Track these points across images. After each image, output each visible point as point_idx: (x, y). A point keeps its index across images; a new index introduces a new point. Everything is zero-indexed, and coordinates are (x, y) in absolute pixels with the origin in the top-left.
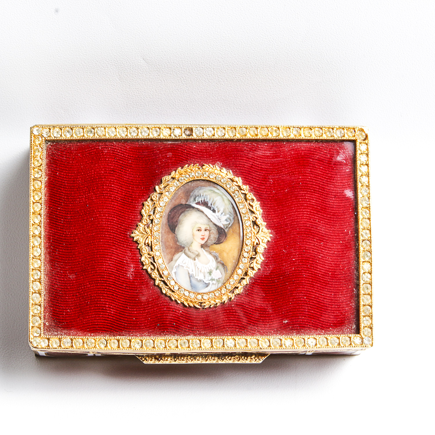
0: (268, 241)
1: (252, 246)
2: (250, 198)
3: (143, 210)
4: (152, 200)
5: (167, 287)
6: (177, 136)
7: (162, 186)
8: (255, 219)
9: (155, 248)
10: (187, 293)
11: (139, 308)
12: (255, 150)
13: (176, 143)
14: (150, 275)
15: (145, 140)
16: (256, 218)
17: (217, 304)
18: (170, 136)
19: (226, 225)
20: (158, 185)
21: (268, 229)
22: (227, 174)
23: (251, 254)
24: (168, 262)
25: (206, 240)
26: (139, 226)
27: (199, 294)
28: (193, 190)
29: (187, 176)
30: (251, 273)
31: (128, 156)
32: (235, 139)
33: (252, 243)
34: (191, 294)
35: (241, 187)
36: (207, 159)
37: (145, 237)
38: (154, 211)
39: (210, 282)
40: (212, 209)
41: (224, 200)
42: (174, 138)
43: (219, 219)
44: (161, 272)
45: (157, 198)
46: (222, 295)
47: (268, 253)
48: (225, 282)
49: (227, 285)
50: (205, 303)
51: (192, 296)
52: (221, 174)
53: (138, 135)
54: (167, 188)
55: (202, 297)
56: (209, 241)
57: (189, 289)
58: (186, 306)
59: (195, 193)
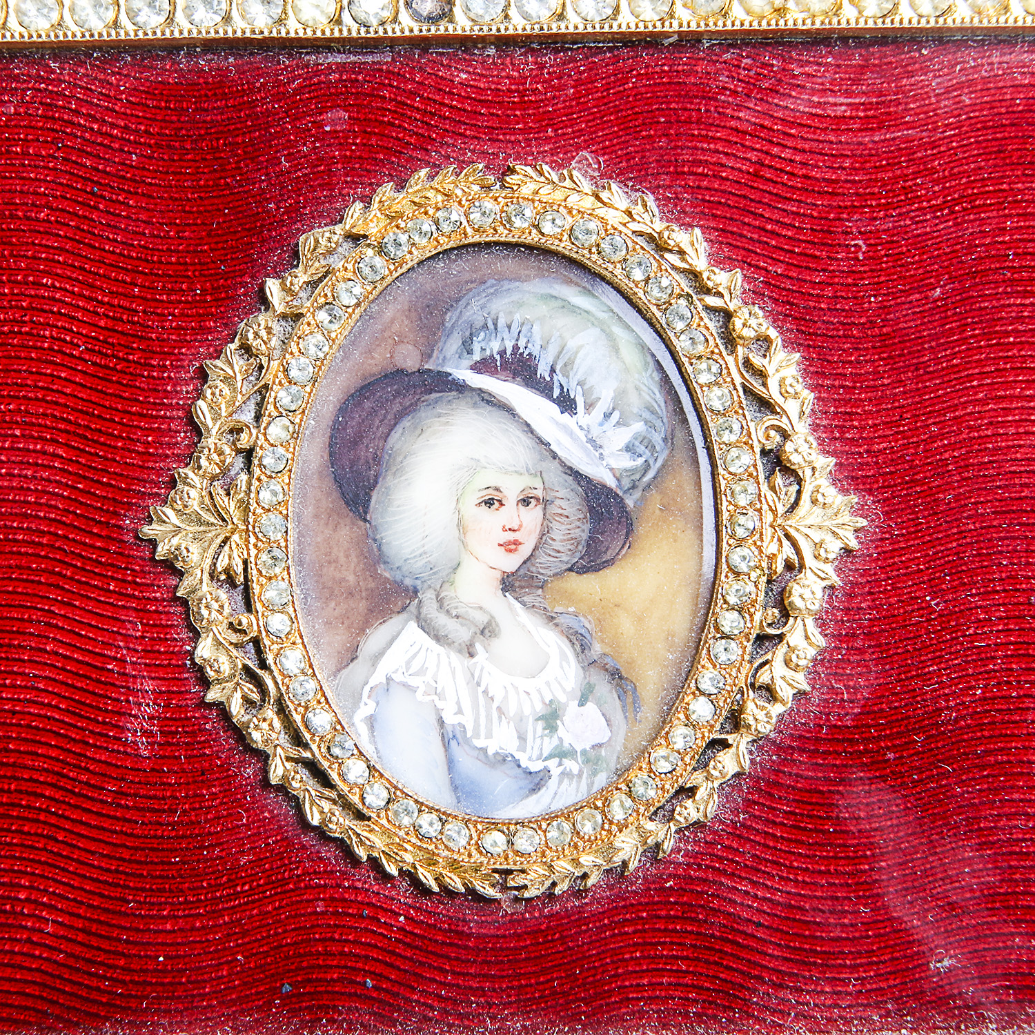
0: (848, 551)
1: (765, 579)
2: (752, 334)
3: (200, 403)
4: (246, 349)
5: (327, 792)
6: (374, 22)
7: (301, 276)
8: (778, 438)
9: (268, 593)
10: (429, 825)
11: (186, 902)
12: (773, 91)
13: (370, 59)
14: (240, 734)
15: (211, 46)
16: (785, 436)
17: (585, 876)
18: (339, 22)
19: (633, 471)
20: (278, 277)
21: (844, 491)
22: (630, 214)
23: (758, 617)
24: (332, 665)
25: (525, 551)
26: (180, 486)
27: (493, 825)
28: (458, 300)
29: (426, 228)
30: (761, 715)
31: (125, 129)
32: (667, 35)
33: (764, 565)
34: (452, 828)
35: (705, 276)
36: (528, 141)
37: (212, 541)
38: (260, 405)
39: (552, 764)
40: (556, 393)
41: (616, 350)
42: (354, 34)
43: (591, 441)
44: (297, 718)
45: (274, 342)
46: (609, 831)
47: (847, 611)
48: (625, 762)
49: (639, 779)
50: (523, 871)
51: (458, 836)
52: (602, 212)
53: (170, 19)
54: (325, 288)
55: (510, 843)
56: (543, 559)
57: (445, 800)
58: (426, 891)
59: (468, 314)
